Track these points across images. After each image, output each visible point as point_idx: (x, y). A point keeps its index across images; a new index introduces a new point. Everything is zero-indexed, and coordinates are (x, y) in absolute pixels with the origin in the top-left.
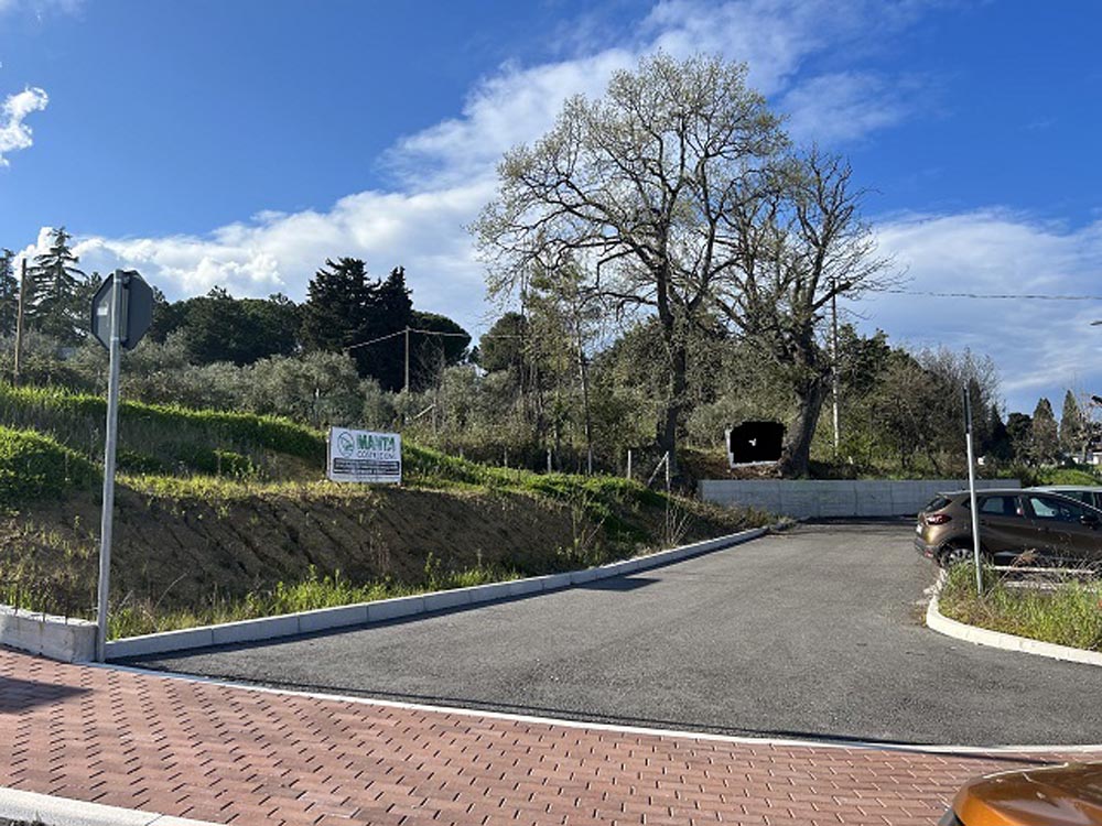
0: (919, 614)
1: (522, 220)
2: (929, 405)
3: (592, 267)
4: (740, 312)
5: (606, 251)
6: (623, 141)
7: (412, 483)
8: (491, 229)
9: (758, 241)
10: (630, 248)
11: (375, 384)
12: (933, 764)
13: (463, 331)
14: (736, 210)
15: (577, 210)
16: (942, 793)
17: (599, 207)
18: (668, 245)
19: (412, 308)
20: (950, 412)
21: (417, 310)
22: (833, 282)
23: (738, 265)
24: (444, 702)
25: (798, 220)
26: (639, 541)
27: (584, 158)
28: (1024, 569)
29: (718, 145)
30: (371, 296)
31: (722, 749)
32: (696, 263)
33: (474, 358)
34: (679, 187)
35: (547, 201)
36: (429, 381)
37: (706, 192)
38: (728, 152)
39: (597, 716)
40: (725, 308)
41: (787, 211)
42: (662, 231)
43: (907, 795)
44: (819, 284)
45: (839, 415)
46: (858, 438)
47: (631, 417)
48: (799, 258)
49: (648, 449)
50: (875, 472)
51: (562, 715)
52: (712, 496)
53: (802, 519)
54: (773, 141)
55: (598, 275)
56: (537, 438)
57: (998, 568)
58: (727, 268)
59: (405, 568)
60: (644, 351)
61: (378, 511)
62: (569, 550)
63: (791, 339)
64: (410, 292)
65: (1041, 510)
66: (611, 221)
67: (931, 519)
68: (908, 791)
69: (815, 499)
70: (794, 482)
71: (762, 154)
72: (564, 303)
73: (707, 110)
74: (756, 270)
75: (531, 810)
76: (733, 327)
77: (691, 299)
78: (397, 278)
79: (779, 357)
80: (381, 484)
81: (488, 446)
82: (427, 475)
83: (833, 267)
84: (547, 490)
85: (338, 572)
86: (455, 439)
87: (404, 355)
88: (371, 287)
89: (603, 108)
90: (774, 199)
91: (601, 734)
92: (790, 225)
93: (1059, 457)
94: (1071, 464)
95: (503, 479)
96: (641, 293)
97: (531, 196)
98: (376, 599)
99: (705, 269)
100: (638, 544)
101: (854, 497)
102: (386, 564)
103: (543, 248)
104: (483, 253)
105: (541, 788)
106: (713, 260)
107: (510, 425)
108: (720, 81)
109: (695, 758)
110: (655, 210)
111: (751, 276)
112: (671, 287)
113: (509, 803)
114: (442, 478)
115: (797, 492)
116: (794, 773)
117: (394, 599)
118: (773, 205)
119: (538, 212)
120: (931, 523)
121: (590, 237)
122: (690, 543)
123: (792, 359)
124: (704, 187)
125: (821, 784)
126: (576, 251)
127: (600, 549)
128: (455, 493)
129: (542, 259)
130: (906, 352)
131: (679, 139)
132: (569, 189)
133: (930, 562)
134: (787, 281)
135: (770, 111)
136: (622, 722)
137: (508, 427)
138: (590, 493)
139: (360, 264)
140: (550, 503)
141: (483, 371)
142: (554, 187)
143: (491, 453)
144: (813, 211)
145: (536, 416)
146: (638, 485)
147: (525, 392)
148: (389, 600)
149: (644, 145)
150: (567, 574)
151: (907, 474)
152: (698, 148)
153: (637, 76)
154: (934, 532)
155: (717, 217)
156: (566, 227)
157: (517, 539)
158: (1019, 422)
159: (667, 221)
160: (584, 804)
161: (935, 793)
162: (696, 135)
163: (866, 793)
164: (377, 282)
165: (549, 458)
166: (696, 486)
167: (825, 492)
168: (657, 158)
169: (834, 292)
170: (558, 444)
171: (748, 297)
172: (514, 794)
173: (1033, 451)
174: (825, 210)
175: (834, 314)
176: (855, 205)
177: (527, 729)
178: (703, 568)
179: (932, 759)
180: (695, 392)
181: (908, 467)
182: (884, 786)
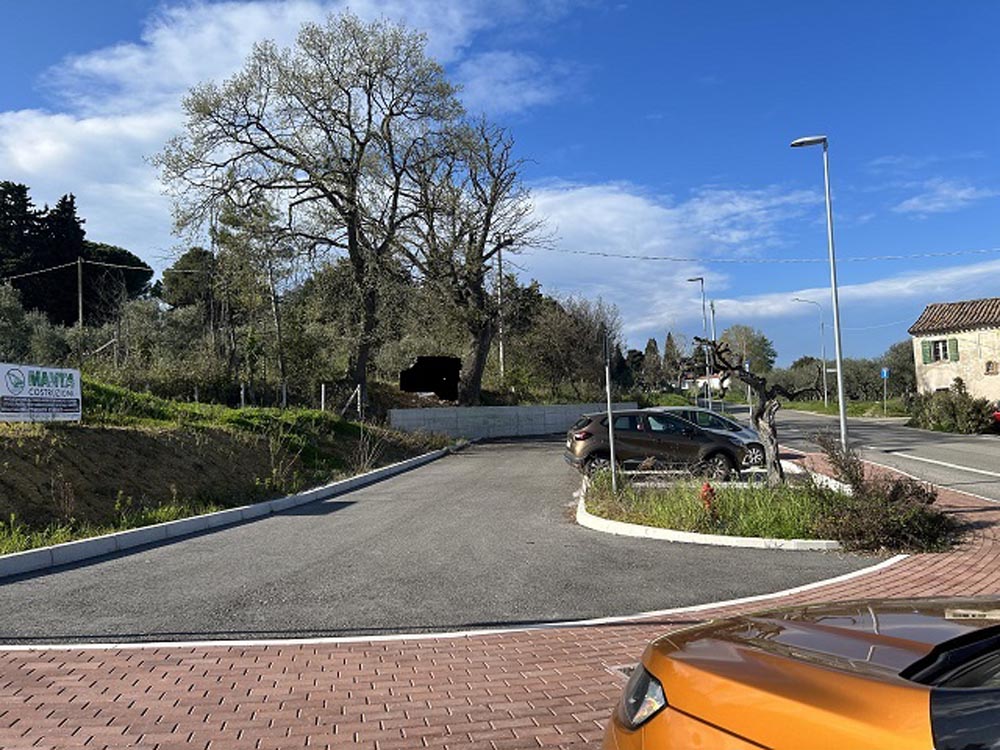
0: (571, 514)
1: (211, 157)
2: (572, 342)
3: (284, 208)
4: (423, 260)
5: (298, 194)
6: (313, 91)
7: (94, 420)
8: (178, 164)
9: (438, 196)
10: (320, 193)
11: (43, 317)
12: (593, 634)
13: (144, 265)
14: (418, 167)
15: (268, 152)
16: (601, 656)
17: (289, 151)
18: (358, 193)
19: (86, 238)
20: (587, 348)
21: (92, 241)
22: (499, 238)
23: (421, 217)
24: (151, 638)
25: (470, 181)
26: (333, 468)
27: (274, 103)
28: (647, 472)
29: (401, 105)
30: (36, 223)
31: (425, 646)
32: (383, 213)
33: (157, 292)
34: (367, 140)
35: (238, 140)
36: (109, 315)
37: (391, 147)
38: (410, 113)
39: (309, 631)
40: (409, 255)
41: (461, 173)
42: (352, 181)
43: (577, 662)
44: (488, 238)
45: (504, 353)
46: (518, 370)
47: (324, 353)
48: (470, 215)
49: (341, 382)
50: (531, 399)
51: (275, 635)
52: (400, 423)
53: (475, 440)
54: (451, 108)
55: (291, 216)
56: (229, 373)
57: (629, 473)
58: (410, 220)
59: (92, 509)
60: (336, 291)
61: (57, 451)
62: (267, 481)
63: (466, 285)
64: (83, 222)
65: (656, 426)
66: (302, 165)
67: (578, 436)
68: (577, 659)
69: (485, 423)
70: (469, 409)
71: (441, 118)
72: (255, 241)
73: (392, 72)
74: (436, 223)
75: (254, 728)
76: (415, 272)
77: (379, 245)
78: (67, 206)
79: (456, 301)
80: (59, 422)
81: (177, 382)
82: (111, 412)
83: (499, 224)
84: (242, 423)
85: (13, 515)
86: (140, 375)
87: (77, 288)
88: (36, 214)
89: (292, 56)
90: (450, 161)
91: (315, 648)
92: (464, 185)
93: (663, 384)
94: (671, 390)
95: (195, 414)
96: (332, 236)
97: (220, 134)
98: (61, 542)
99: (391, 218)
100: (334, 471)
101: (516, 420)
102: (70, 505)
103: (234, 185)
104: (168, 187)
105: (262, 706)
106: (398, 211)
107: (200, 360)
108: (403, 47)
109: (403, 657)
110: (344, 160)
111: (431, 227)
112: (360, 233)
113: (232, 725)
114: (128, 414)
115: (472, 417)
116: (488, 658)
117: (81, 541)
118: (449, 165)
119: (226, 151)
120: (578, 439)
121: (281, 179)
122: (381, 466)
123: (467, 303)
124: (390, 143)
125: (509, 663)
126: (268, 191)
127: (298, 478)
128: (143, 429)
129: (232, 196)
130: (555, 299)
131: (366, 96)
132: (259, 131)
133: (577, 471)
134: (462, 234)
135: (447, 79)
136: (333, 634)
137: (199, 362)
138: (286, 426)
139: (22, 190)
140: (246, 436)
141: (167, 306)
142: (244, 127)
143: (183, 389)
144: (483, 174)
145: (227, 351)
146: (333, 416)
147: (216, 327)
148: (76, 542)
149: (334, 97)
150: (267, 503)
151: (556, 400)
152: (383, 106)
153: (326, 31)
154: (580, 446)
155: (402, 172)
156: (257, 168)
157: (213, 473)
158: (635, 357)
159: (356, 171)
160: (306, 714)
161: (595, 657)
162: (380, 93)
163: (547, 665)
164: (43, 210)
165: (242, 393)
166: (386, 415)
167: (494, 417)
168: (346, 110)
169: (500, 246)
170: (251, 379)
171: (430, 246)
172: (235, 717)
173: (646, 380)
174: (492, 174)
175: (500, 265)
176: (517, 171)
177: (242, 652)
178: (394, 488)
179: (591, 630)
180: (383, 330)
181: (557, 394)
182: (559, 658)
